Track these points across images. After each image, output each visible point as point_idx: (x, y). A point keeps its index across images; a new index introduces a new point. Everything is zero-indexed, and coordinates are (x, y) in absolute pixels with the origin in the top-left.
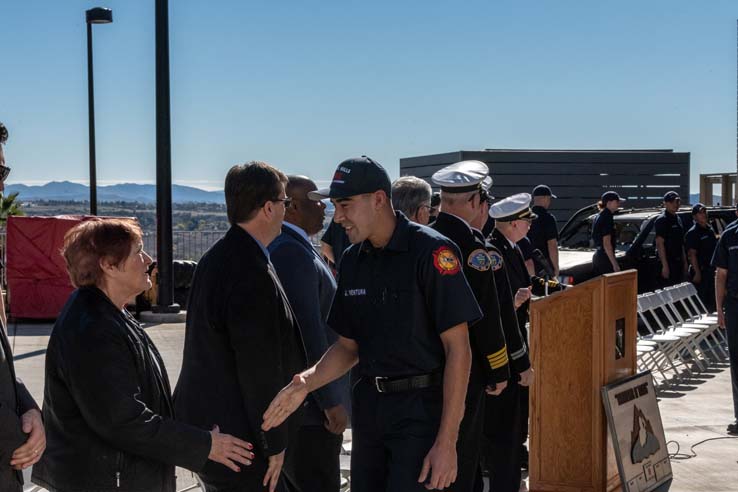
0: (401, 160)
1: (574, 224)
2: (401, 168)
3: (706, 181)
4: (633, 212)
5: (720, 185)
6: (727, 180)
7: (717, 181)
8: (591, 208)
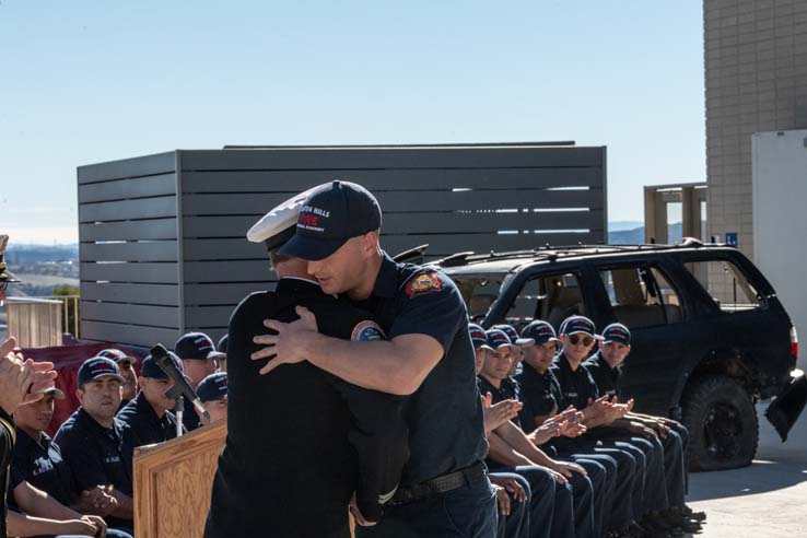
0: (79, 169)
2: (79, 185)
3: (655, 199)
4: (493, 258)
5: (680, 205)
6: (690, 195)
7: (673, 197)
8: (416, 253)
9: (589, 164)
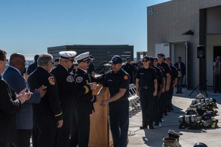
0: (48, 48)
1: (100, 67)
2: (48, 50)
3: (139, 54)
5: (143, 55)
6: (144, 53)
7: (142, 54)
8: (105, 62)
9: (131, 48)
